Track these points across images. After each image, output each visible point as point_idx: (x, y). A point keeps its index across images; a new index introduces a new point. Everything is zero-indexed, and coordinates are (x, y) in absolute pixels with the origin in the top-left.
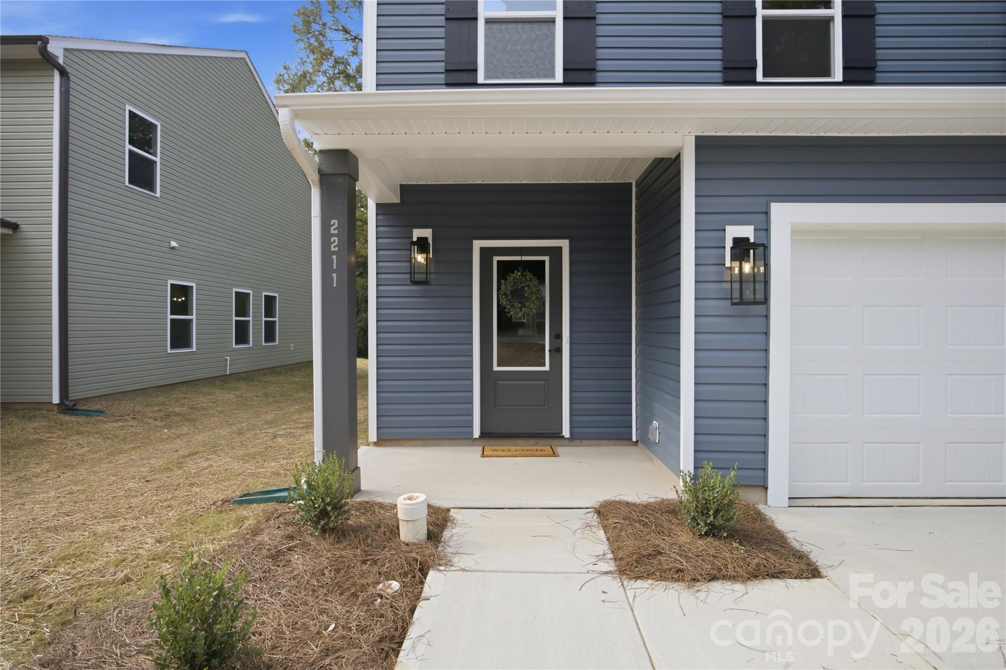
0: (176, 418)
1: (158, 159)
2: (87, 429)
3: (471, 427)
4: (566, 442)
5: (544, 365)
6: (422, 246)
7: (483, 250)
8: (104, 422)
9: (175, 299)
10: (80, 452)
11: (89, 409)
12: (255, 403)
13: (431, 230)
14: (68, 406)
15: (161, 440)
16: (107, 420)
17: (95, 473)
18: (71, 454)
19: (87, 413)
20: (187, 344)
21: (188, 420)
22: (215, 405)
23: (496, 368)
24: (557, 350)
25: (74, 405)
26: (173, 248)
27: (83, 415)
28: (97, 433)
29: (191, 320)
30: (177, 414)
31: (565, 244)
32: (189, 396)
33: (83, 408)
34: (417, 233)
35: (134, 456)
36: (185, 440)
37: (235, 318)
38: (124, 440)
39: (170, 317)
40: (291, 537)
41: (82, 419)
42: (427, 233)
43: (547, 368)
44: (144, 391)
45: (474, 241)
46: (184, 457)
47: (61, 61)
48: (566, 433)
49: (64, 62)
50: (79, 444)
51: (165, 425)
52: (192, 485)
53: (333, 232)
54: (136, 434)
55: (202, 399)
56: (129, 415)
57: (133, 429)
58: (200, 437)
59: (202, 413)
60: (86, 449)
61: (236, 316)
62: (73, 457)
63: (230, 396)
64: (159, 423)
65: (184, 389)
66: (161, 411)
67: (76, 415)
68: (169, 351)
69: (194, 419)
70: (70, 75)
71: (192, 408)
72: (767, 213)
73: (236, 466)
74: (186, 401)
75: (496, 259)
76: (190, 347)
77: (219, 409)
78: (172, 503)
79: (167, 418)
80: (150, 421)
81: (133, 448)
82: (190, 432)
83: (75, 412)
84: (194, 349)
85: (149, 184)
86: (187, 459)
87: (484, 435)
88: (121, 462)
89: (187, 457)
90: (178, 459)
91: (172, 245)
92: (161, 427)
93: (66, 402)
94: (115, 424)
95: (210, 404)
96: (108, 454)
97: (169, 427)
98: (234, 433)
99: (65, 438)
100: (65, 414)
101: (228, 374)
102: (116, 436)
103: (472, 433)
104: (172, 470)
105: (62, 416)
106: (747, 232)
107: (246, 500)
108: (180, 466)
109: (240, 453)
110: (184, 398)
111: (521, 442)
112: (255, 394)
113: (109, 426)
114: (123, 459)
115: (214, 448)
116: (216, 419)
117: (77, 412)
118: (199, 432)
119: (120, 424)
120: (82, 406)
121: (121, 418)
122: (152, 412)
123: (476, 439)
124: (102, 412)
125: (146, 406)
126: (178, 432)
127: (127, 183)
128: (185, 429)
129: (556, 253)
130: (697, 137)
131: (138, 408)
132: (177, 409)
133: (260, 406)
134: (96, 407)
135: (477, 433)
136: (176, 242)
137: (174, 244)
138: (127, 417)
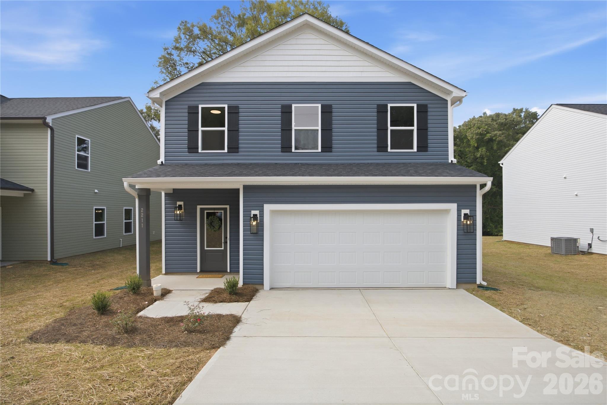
0: (97, 266)
1: (89, 155)
2: (63, 270)
3: (197, 268)
4: (229, 274)
5: (222, 247)
6: (180, 207)
7: (201, 209)
8: (69, 268)
9: (97, 211)
10: (62, 278)
11: (62, 263)
12: (131, 260)
13: (183, 202)
14: (54, 262)
15: (91, 275)
16: (69, 267)
17: (69, 284)
18: (59, 279)
19: (62, 264)
20: (102, 234)
21: (102, 267)
22: (114, 261)
23: (206, 249)
24: (226, 243)
25: (56, 261)
26: (96, 193)
27: (60, 265)
28: (67, 272)
29: (104, 224)
30: (97, 265)
31: (228, 207)
32: (103, 257)
33: (59, 262)
34: (179, 203)
35: (82, 279)
36: (100, 274)
37: (124, 221)
38: (78, 274)
39: (94, 223)
40: (125, 295)
41: (60, 267)
42: (181, 203)
43: (223, 248)
44: (83, 255)
45: (198, 206)
46: (99, 279)
47: (51, 125)
48: (229, 271)
49: (52, 124)
50: (61, 276)
51: (93, 269)
52: (102, 286)
53: (142, 212)
54: (81, 272)
55: (108, 258)
56: (78, 265)
57: (80, 271)
58: (106, 274)
59: (108, 264)
60: (64, 277)
61: (125, 220)
62: (60, 280)
63: (121, 257)
64: (90, 268)
65: (100, 254)
66: (91, 263)
67: (58, 265)
68: (94, 238)
69: (104, 267)
70: (54, 129)
71: (103, 262)
72: (263, 207)
73: (117, 281)
74: (101, 259)
75: (206, 212)
76: (103, 235)
77: (115, 263)
78: (95, 290)
79: (94, 267)
80: (87, 267)
81: (81, 277)
82: (103, 272)
83: (57, 264)
84: (105, 236)
85: (85, 167)
86: (101, 280)
87: (202, 271)
88: (78, 281)
89: (101, 279)
90: (98, 280)
91: (95, 192)
92: (91, 270)
93: (53, 260)
94: (73, 269)
95: (111, 261)
96: (72, 279)
97: (94, 270)
98: (120, 272)
99: (55, 274)
100: (52, 264)
101: (121, 246)
102: (74, 273)
103: (197, 270)
104: (95, 283)
105: (52, 266)
106: (257, 212)
107: (117, 289)
108: (98, 282)
109: (119, 278)
110: (101, 258)
111: (214, 273)
112: (132, 256)
113: (71, 269)
114: (78, 280)
115: (111, 277)
116: (114, 267)
117: (58, 264)
118: (106, 272)
119: (75, 269)
120: (59, 261)
121: (75, 266)
122: (87, 264)
123: (198, 273)
124: (67, 264)
125: (85, 261)
126: (98, 271)
127: (76, 168)
128: (101, 271)
129: (225, 209)
130: (243, 185)
131: (81, 262)
132: (98, 263)
133: (133, 262)
134: (65, 262)
135: (198, 270)
136: (97, 190)
137: (96, 191)
138: (78, 266)
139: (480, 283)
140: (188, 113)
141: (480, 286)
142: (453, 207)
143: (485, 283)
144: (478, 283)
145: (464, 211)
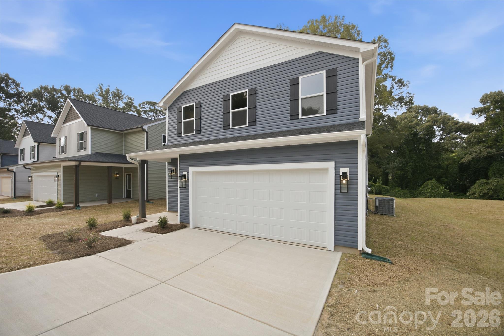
6: (173, 171)
33: (150, 201)
42: (174, 168)
56: (157, 203)
72: (189, 169)
93: (147, 200)
106: (186, 173)
130: (180, 155)
139: (363, 249)
140: (177, 112)
141: (363, 253)
142: (331, 165)
143: (369, 251)
144: (360, 248)
145: (342, 170)
